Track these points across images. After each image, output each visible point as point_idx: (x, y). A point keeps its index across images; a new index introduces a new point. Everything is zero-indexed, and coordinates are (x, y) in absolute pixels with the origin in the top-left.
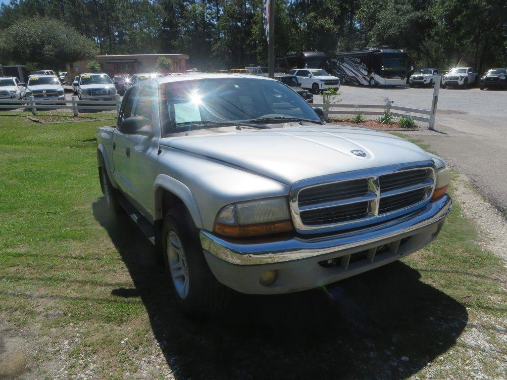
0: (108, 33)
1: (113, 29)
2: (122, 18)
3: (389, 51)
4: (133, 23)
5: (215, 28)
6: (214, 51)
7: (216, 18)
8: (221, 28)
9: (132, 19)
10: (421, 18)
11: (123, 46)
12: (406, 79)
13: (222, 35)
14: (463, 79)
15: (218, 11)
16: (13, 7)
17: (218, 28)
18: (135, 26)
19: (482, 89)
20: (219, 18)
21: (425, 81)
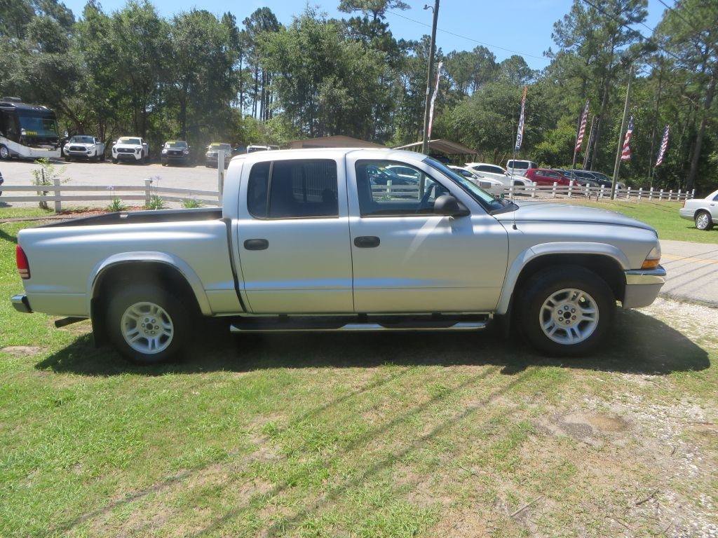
3: (24, 106)
10: (59, 64)
12: (59, 149)
14: (140, 152)
19: (164, 165)
21: (88, 153)
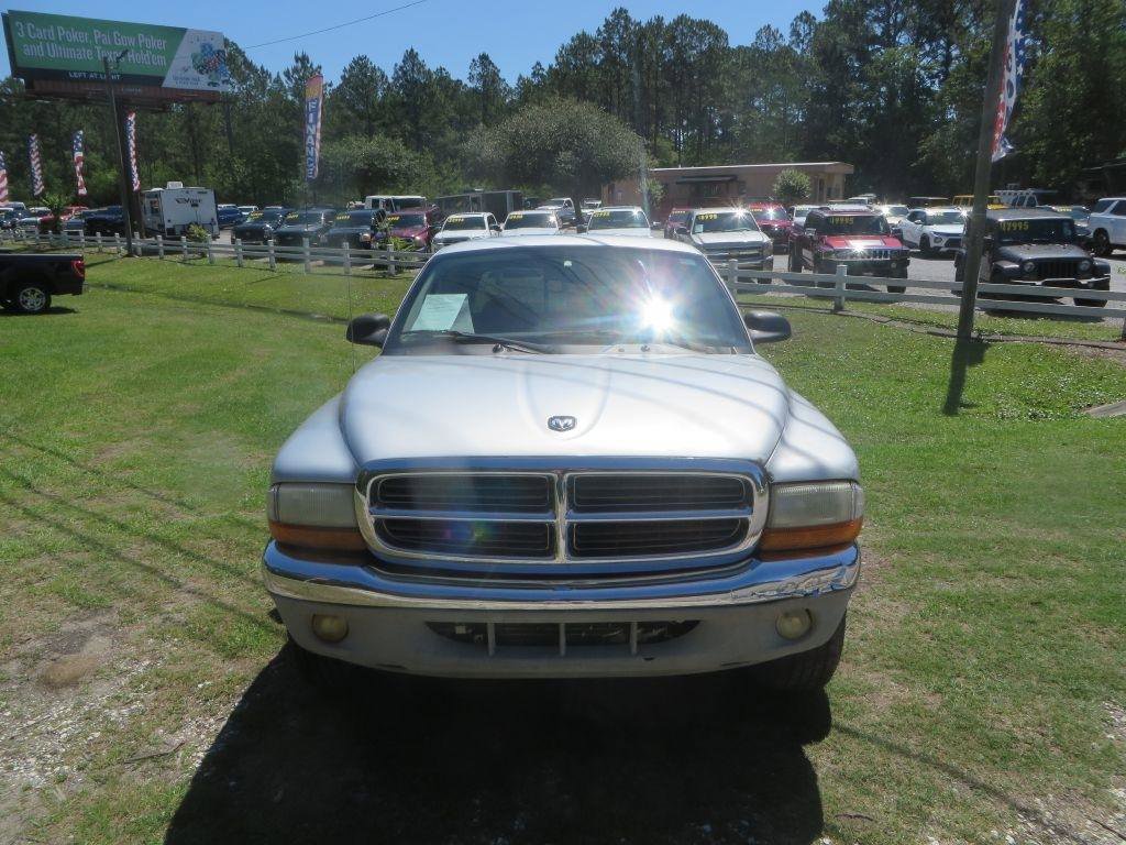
0: (700, 121)
1: (711, 111)
2: (731, 88)
4: (752, 97)
5: (933, 100)
6: (924, 153)
7: (939, 77)
8: (946, 99)
9: (752, 90)
11: (724, 148)
13: (952, 115)
15: (948, 60)
16: (535, 81)
17: (942, 97)
18: (757, 104)
20: (946, 74)
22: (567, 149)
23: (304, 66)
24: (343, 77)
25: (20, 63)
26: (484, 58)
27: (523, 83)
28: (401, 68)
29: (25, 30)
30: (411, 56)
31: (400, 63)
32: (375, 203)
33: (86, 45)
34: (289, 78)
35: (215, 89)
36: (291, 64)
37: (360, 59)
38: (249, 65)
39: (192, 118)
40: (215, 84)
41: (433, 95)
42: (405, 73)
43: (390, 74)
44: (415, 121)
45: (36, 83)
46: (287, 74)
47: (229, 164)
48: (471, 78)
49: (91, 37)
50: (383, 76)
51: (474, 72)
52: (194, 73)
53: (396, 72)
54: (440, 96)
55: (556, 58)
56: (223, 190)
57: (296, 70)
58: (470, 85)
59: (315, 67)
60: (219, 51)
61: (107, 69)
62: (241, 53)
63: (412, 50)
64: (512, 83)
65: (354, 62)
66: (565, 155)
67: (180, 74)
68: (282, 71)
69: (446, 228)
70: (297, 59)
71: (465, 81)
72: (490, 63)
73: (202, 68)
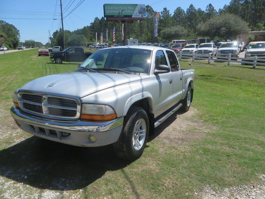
16: (224, 10)
22: (224, 27)
23: (165, 11)
24: (174, 12)
25: (106, 15)
26: (210, 5)
27: (221, 11)
28: (189, 9)
29: (107, 7)
30: (191, 6)
31: (189, 8)
32: (174, 42)
33: (118, 10)
34: (162, 13)
35: (143, 17)
36: (163, 10)
37: (179, 8)
38: (153, 11)
39: (141, 24)
40: (142, 16)
41: (196, 15)
42: (189, 10)
43: (185, 11)
44: (190, 22)
45: (108, 18)
46: (161, 13)
47: (147, 34)
48: (206, 10)
49: (119, 8)
50: (184, 11)
51: (207, 9)
52: (138, 14)
53: (187, 10)
54: (198, 15)
55: (230, 3)
56: (145, 40)
57: (163, 12)
58: (206, 12)
59: (168, 10)
60: (144, 9)
61: (119, 14)
62: (152, 9)
63: (192, 4)
64: (217, 11)
65: (177, 8)
66: (223, 29)
67: (136, 14)
68: (160, 12)
69: (185, 48)
70: (164, 9)
71: (205, 11)
72: (212, 6)
73: (140, 13)
